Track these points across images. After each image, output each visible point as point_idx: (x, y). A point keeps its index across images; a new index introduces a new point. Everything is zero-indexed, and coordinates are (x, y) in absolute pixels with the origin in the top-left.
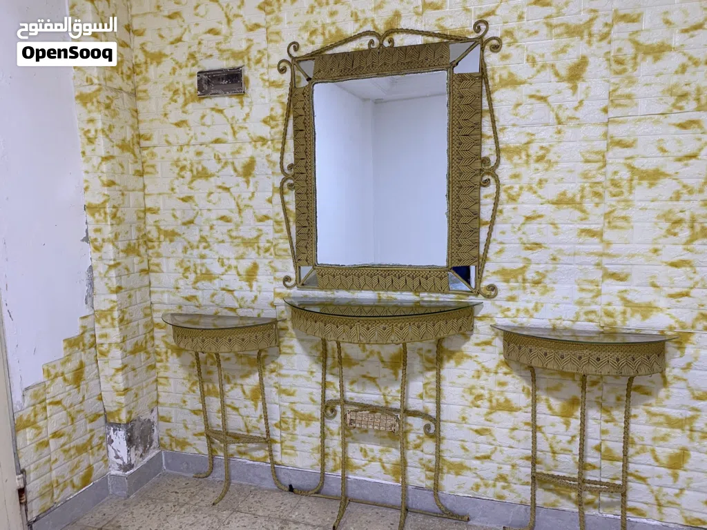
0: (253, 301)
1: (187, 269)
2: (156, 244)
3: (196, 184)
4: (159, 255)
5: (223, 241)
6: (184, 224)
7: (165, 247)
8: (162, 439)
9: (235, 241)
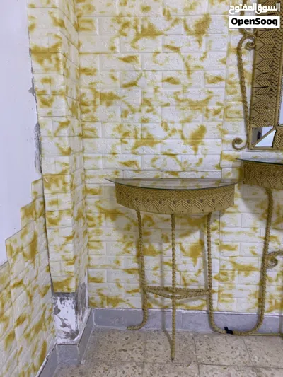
0: (198, 164)
1: (126, 134)
2: (91, 108)
3: (140, 43)
4: (94, 120)
5: (167, 105)
6: (125, 86)
7: (102, 111)
8: (93, 298)
9: (181, 103)
